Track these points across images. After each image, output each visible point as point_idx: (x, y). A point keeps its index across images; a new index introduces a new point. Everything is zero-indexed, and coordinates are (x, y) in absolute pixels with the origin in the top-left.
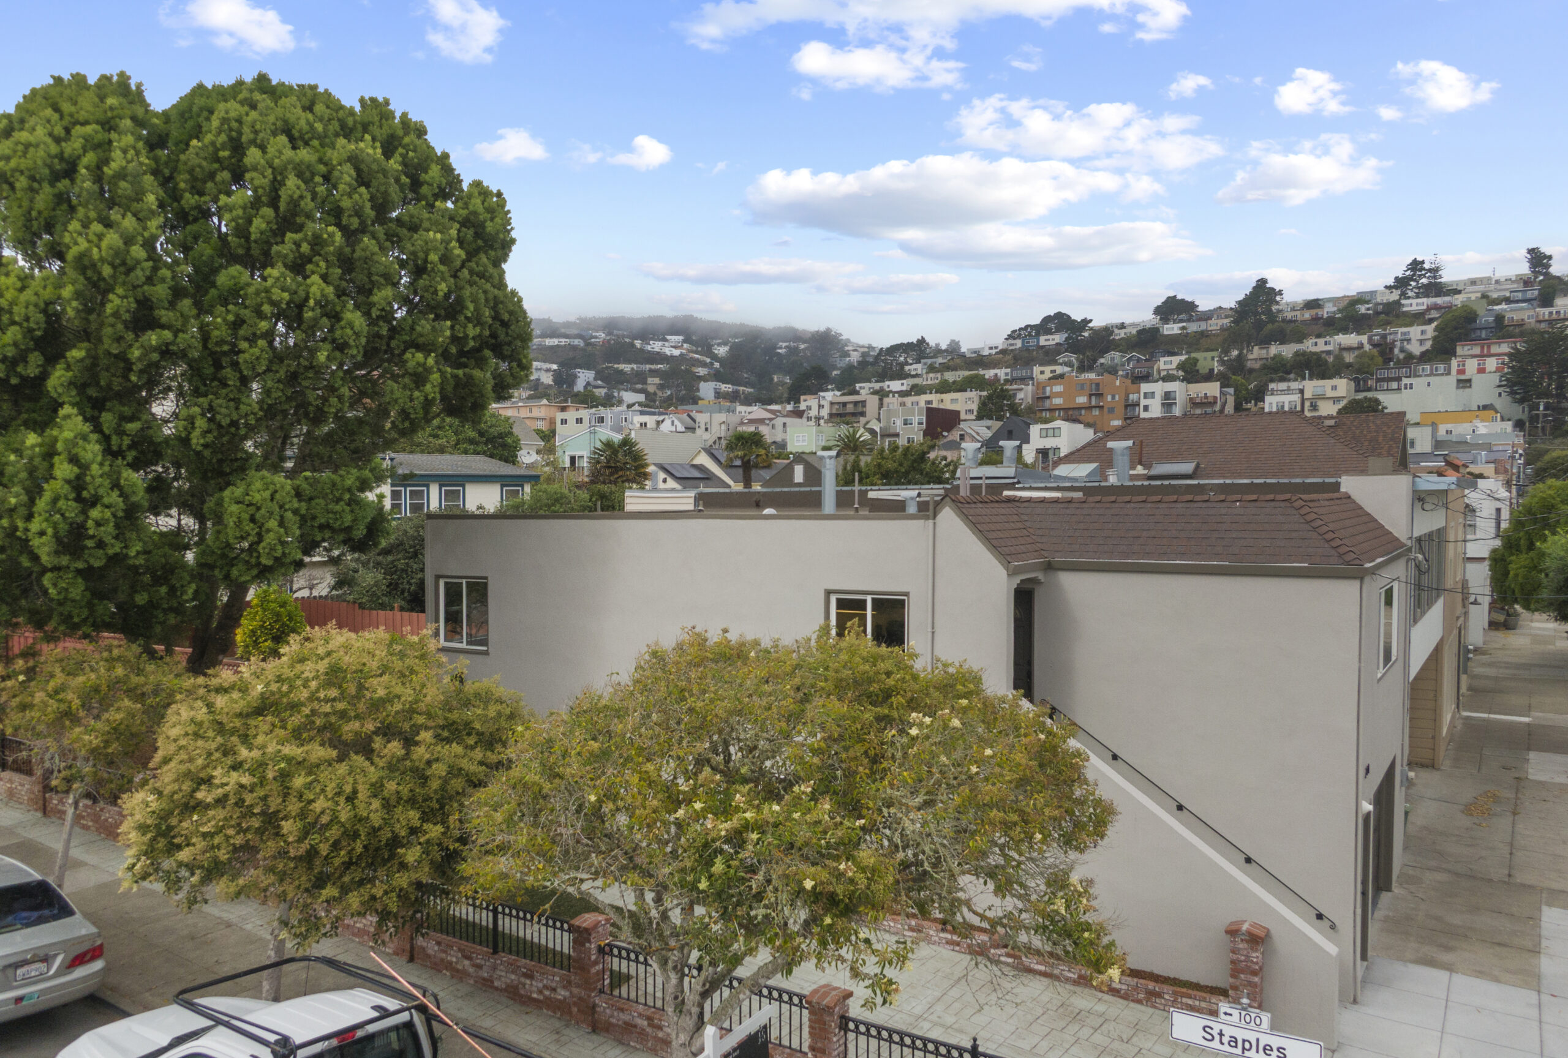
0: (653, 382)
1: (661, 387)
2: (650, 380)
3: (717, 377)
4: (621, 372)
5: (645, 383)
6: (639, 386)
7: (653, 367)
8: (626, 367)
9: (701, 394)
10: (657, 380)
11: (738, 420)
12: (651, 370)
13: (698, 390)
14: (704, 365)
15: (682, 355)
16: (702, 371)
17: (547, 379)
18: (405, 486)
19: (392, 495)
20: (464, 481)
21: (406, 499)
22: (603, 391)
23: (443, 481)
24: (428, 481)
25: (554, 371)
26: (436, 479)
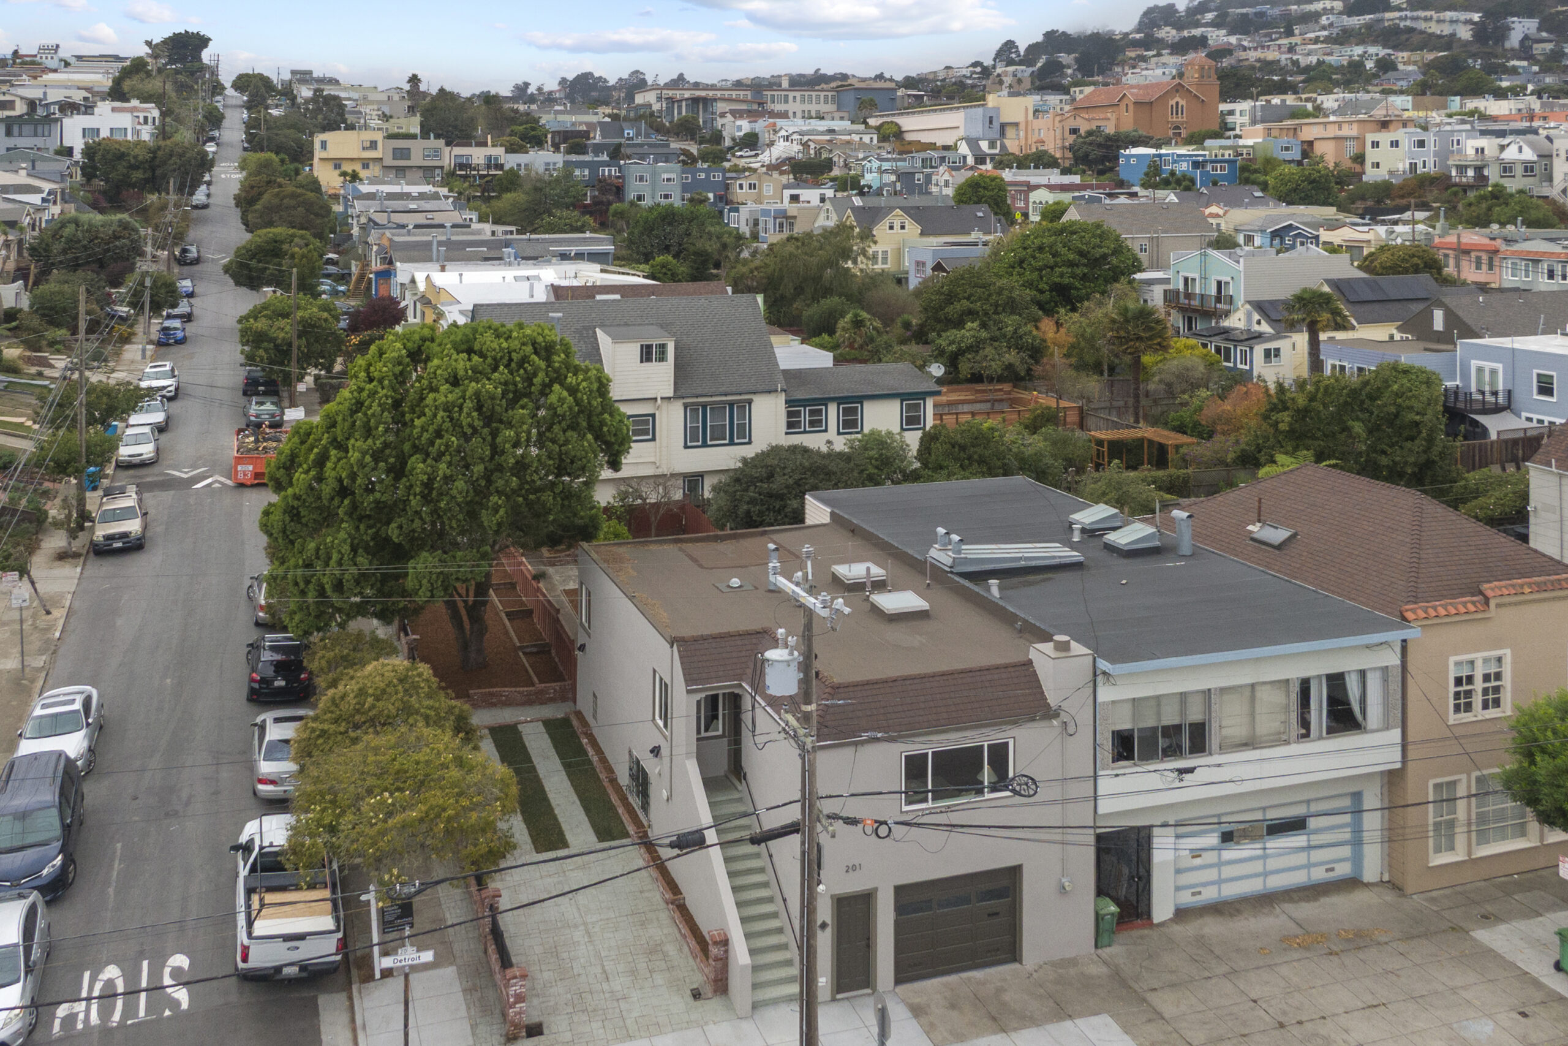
17: (1465, 33)
18: (805, 407)
19: (790, 414)
20: (861, 399)
21: (805, 417)
22: (1549, 46)
23: (840, 400)
24: (825, 401)
25: (1475, 23)
26: (832, 399)
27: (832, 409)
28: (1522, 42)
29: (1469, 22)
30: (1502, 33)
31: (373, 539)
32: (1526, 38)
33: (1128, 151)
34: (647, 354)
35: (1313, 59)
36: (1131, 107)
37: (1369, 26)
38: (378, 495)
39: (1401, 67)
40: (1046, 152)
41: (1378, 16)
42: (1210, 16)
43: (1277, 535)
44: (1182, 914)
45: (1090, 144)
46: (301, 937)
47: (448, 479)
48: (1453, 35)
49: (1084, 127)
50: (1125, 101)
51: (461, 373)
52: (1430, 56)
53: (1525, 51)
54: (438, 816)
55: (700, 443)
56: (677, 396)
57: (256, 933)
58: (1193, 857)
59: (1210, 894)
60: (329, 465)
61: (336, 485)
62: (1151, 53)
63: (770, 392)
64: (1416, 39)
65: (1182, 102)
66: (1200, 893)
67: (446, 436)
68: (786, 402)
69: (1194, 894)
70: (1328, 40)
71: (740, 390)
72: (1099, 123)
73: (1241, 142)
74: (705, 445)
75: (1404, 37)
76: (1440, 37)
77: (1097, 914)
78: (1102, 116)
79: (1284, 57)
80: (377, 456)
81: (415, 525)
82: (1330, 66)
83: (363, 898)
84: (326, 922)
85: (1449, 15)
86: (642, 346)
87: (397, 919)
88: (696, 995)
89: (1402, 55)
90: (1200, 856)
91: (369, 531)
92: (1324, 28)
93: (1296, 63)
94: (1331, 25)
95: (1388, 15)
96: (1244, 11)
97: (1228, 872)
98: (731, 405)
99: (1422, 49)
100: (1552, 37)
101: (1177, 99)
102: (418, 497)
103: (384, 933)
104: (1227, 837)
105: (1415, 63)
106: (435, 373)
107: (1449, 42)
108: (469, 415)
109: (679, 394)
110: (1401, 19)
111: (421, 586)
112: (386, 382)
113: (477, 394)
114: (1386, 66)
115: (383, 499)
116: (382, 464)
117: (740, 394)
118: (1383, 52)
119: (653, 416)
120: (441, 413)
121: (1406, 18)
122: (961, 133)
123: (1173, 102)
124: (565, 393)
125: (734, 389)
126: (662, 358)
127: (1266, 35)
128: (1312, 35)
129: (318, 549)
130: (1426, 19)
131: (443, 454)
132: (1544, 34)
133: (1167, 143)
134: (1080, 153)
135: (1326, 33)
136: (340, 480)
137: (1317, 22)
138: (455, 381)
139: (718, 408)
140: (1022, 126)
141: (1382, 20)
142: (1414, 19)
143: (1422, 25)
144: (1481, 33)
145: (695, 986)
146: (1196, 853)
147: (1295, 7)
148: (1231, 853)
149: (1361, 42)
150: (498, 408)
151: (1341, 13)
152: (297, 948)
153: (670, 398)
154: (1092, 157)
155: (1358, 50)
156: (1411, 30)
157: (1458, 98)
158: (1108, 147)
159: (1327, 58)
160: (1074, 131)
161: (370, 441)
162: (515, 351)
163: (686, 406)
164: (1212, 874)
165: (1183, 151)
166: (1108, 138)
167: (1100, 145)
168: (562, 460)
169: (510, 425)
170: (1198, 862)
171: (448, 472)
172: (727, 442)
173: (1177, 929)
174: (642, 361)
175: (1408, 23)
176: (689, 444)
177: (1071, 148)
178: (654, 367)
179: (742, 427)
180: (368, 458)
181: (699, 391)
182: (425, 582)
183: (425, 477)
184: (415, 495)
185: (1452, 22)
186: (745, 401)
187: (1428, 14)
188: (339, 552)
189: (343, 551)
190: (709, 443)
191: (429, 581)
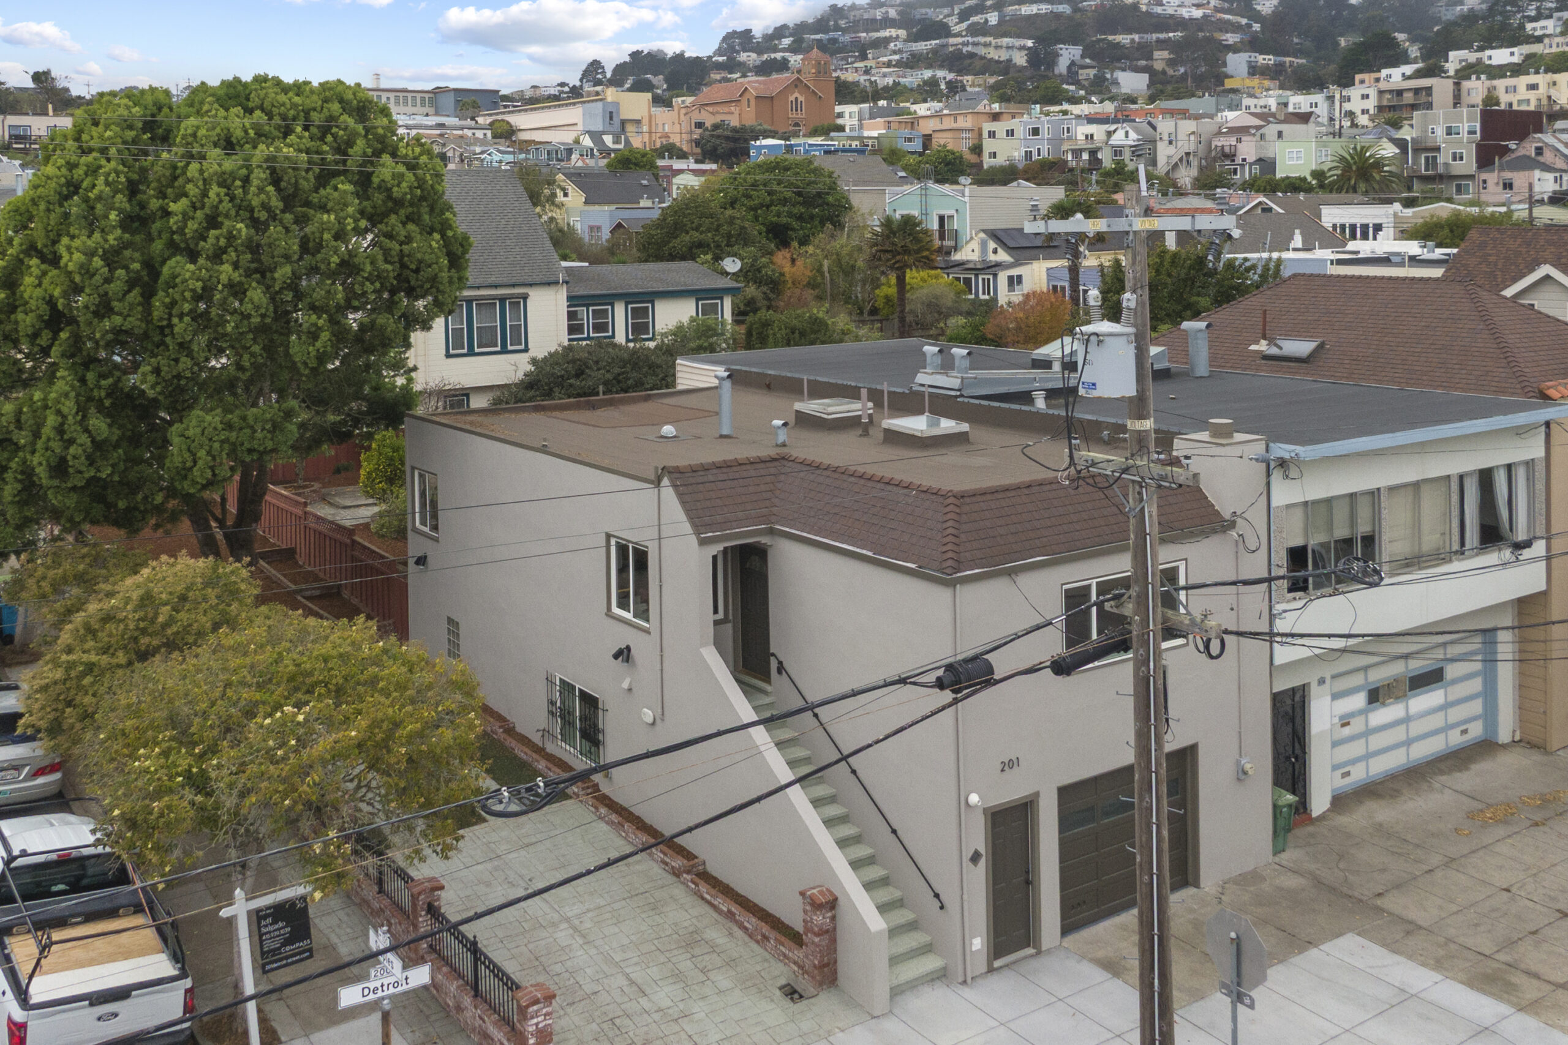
0: (1161, 57)
1: (1171, 63)
2: (1157, 54)
3: (1254, 44)
4: (1118, 46)
5: (1150, 57)
6: (1143, 63)
7: (1162, 36)
8: (1124, 39)
9: (1229, 70)
10: (1165, 54)
11: (1215, 129)
12: (1158, 41)
13: (1225, 64)
14: (1236, 28)
15: (1205, 16)
16: (1231, 38)
17: (1020, 59)
18: (588, 306)
19: (572, 316)
20: (651, 297)
21: (588, 319)
22: (1092, 72)
23: (628, 298)
24: (610, 299)
25: (1029, 49)
26: (618, 297)
27: (620, 310)
28: (1069, 68)
29: (1022, 48)
30: (1051, 60)
31: (108, 395)
32: (1073, 63)
33: (758, 143)
35: (889, 81)
36: (753, 102)
37: (935, 51)
38: (118, 320)
39: (968, 88)
40: (673, 145)
41: (944, 41)
42: (786, 42)
43: (1301, 347)
44: (1339, 802)
45: (718, 137)
46: (121, 994)
47: (237, 290)
48: (1009, 61)
49: (709, 121)
50: (747, 96)
51: (239, 133)
52: (992, 80)
53: (1072, 75)
54: (390, 736)
55: (465, 351)
57: (35, 999)
58: (1342, 726)
59: (1358, 775)
60: (28, 280)
61: (44, 309)
62: (735, 76)
63: (549, 284)
64: (978, 64)
65: (801, 98)
67: (227, 223)
68: (569, 298)
69: (1344, 775)
70: (899, 64)
71: (513, 281)
72: (723, 117)
73: (866, 134)
74: (471, 353)
75: (967, 62)
76: (998, 62)
77: (1275, 806)
78: (726, 110)
79: (862, 78)
80: (112, 259)
81: (181, 366)
82: (905, 87)
83: (225, 913)
84: (161, 965)
85: (1006, 41)
87: (284, 945)
88: (792, 993)
89: (968, 79)
90: (1349, 724)
91: (103, 382)
92: (895, 52)
93: (873, 83)
94: (900, 51)
95: (952, 40)
96: (818, 37)
97: (1377, 742)
98: (502, 300)
99: (983, 74)
100: (1094, 63)
101: (796, 95)
102: (187, 319)
103: (265, 972)
105: (979, 86)
106: (194, 135)
107: (1006, 67)
108: (261, 190)
110: (963, 44)
111: (195, 462)
112: (113, 151)
113: (270, 159)
114: (954, 88)
115: (127, 326)
116: (120, 272)
117: (514, 286)
118: (950, 76)
120: (214, 191)
121: (967, 44)
122: (580, 127)
123: (792, 98)
124: (401, 169)
125: (505, 281)
127: (842, 59)
128: (885, 59)
129: (19, 413)
130: (986, 45)
131: (224, 251)
132: (1088, 61)
133: (796, 135)
134: (708, 147)
135: (897, 57)
136: (51, 302)
137: (886, 47)
138: (229, 145)
139: (486, 304)
140: (645, 121)
141: (946, 45)
142: (975, 44)
143: (981, 51)
144: (1034, 58)
145: (783, 981)
146: (1345, 721)
147: (864, 35)
148: (1376, 717)
149: (930, 66)
150: (304, 184)
151: (905, 41)
152: (116, 1015)
154: (720, 151)
155: (927, 74)
156: (972, 55)
157: (1038, 106)
158: (735, 140)
159: (902, 80)
160: (699, 125)
161: (97, 235)
162: (314, 109)
164: (1360, 747)
165: (812, 141)
166: (735, 130)
167: (727, 138)
168: (403, 266)
169: (324, 208)
170: (1346, 731)
171: (236, 276)
172: (498, 349)
173: (1343, 820)
175: (970, 48)
176: (452, 352)
177: (697, 143)
179: (516, 329)
180: (97, 262)
182: (202, 453)
183: (199, 284)
184: (181, 316)
185: (1008, 48)
186: (519, 296)
187: (988, 39)
188: (59, 412)
189: (65, 410)
190: (477, 350)
191: (209, 453)
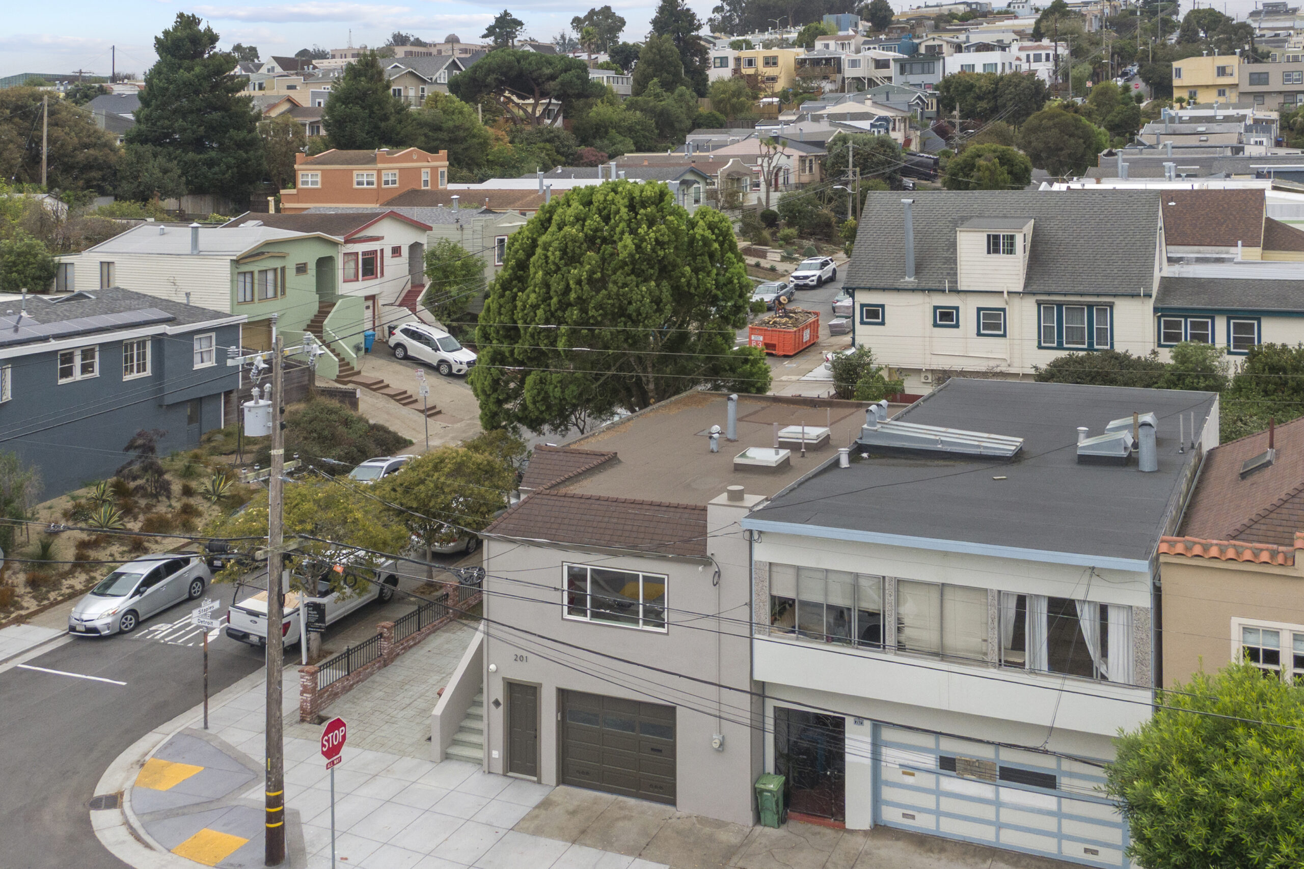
18: (1186, 317)
19: (1162, 324)
20: (1258, 315)
21: (1185, 328)
23: (1230, 314)
24: (1212, 314)
26: (1221, 312)
27: (1221, 325)
34: (995, 245)
55: (1054, 344)
56: (1027, 292)
58: (904, 773)
59: (924, 823)
63: (1133, 296)
66: (913, 817)
68: (1156, 310)
69: (904, 815)
71: (1099, 291)
74: (1060, 347)
86: (989, 236)
90: (913, 775)
98: (1090, 306)
104: (948, 764)
109: (1029, 289)
117: (1098, 295)
119: (1004, 310)
125: (1091, 290)
126: (1011, 251)
139: (1074, 309)
146: (909, 770)
148: (951, 783)
153: (1019, 293)
163: (1039, 304)
164: (929, 801)
170: (909, 780)
172: (1085, 347)
174: (989, 252)
176: (1043, 344)
178: (1001, 259)
179: (1102, 332)
181: (1053, 288)
186: (1106, 304)
190: (1065, 345)
